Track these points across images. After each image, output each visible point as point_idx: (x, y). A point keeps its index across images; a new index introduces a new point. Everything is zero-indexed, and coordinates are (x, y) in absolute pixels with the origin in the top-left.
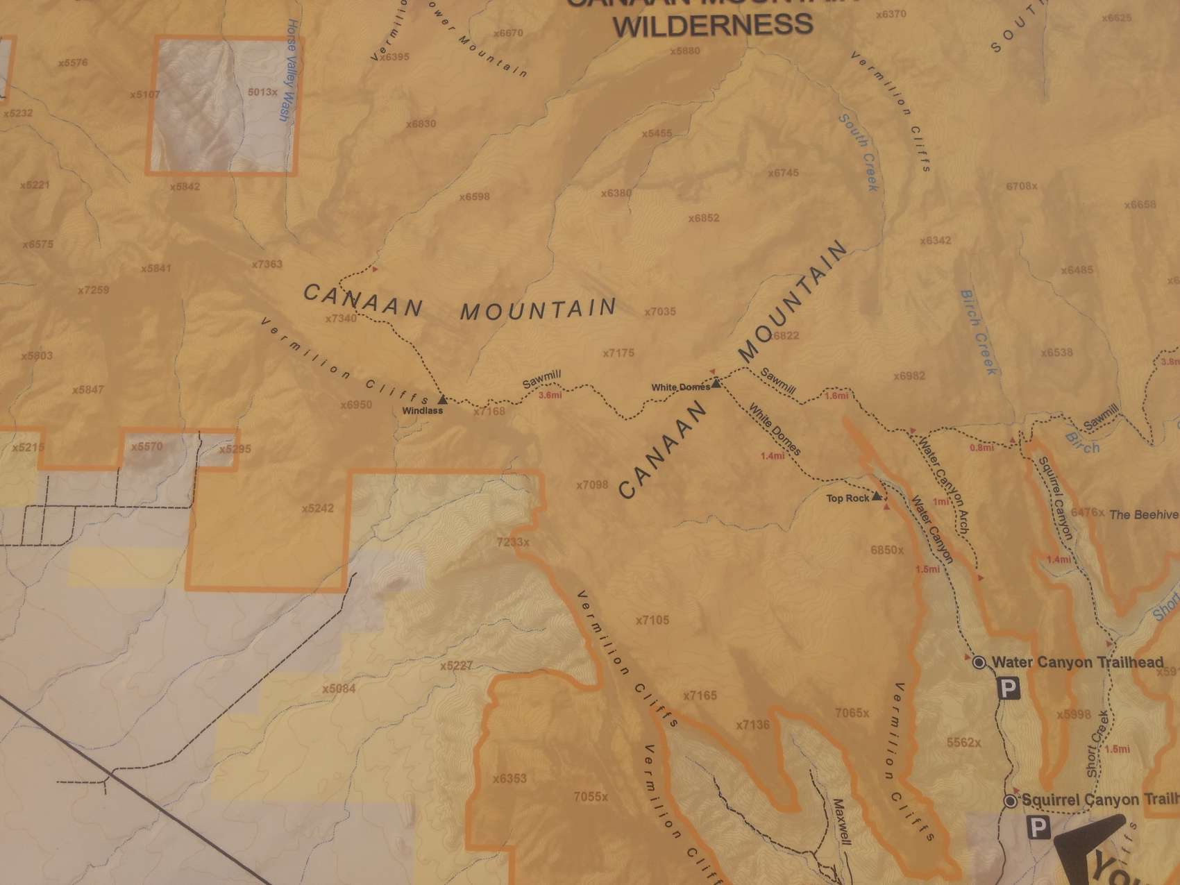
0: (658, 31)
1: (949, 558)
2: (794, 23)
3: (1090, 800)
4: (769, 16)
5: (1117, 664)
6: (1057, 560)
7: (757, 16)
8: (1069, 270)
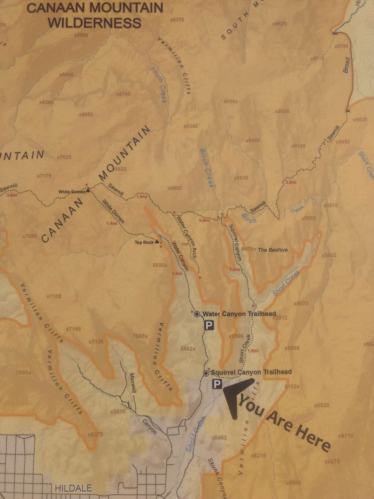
0: (69, 25)
1: (187, 269)
2: (132, 23)
3: (240, 372)
4: (121, 19)
5: (256, 314)
6: (234, 270)
7: (115, 19)
8: (249, 140)
